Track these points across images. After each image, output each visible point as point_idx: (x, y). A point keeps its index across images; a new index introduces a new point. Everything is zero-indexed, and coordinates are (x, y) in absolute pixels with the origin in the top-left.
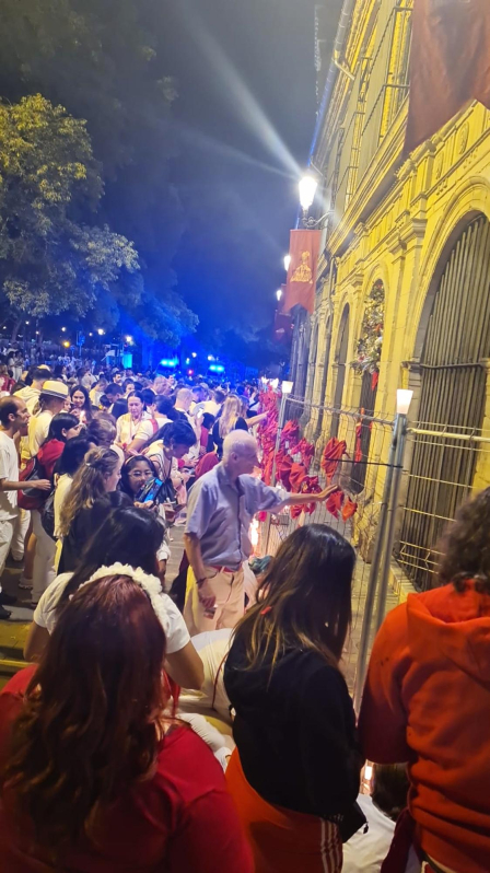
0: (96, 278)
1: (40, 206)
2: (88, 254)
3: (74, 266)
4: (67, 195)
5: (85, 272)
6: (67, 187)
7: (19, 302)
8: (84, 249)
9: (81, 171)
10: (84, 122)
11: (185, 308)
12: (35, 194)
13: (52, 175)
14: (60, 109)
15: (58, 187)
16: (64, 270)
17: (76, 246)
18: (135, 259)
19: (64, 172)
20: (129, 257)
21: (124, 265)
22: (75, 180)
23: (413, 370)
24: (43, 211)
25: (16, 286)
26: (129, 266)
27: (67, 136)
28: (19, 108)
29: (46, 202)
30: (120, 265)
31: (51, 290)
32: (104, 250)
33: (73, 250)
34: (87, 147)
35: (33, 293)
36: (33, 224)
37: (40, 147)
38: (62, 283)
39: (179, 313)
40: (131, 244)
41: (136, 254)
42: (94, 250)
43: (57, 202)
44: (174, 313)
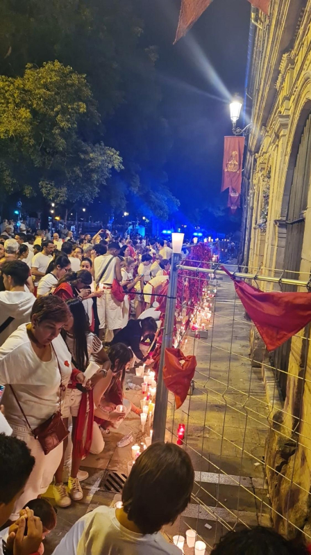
0: (95, 177)
1: (57, 132)
2: (90, 161)
3: (81, 169)
4: (74, 123)
5: (88, 173)
6: (74, 118)
7: (49, 194)
8: (87, 158)
9: (83, 108)
10: (84, 76)
11: (170, 195)
12: (55, 124)
13: (64, 111)
14: (69, 68)
15: (69, 118)
16: (75, 172)
17: (82, 156)
18: (120, 163)
19: (72, 109)
20: (117, 161)
21: (113, 167)
22: (79, 113)
23: (281, 226)
24: (60, 135)
25: (47, 184)
26: (116, 167)
27: (73, 85)
28: (42, 69)
29: (62, 129)
30: (110, 166)
31: (69, 186)
32: (100, 158)
33: (80, 159)
34: (87, 92)
35: (57, 188)
36: (54, 144)
37: (57, 94)
38: (75, 181)
39: (166, 199)
40: (118, 153)
41: (120, 159)
42: (93, 159)
43: (69, 128)
44: (164, 199)
